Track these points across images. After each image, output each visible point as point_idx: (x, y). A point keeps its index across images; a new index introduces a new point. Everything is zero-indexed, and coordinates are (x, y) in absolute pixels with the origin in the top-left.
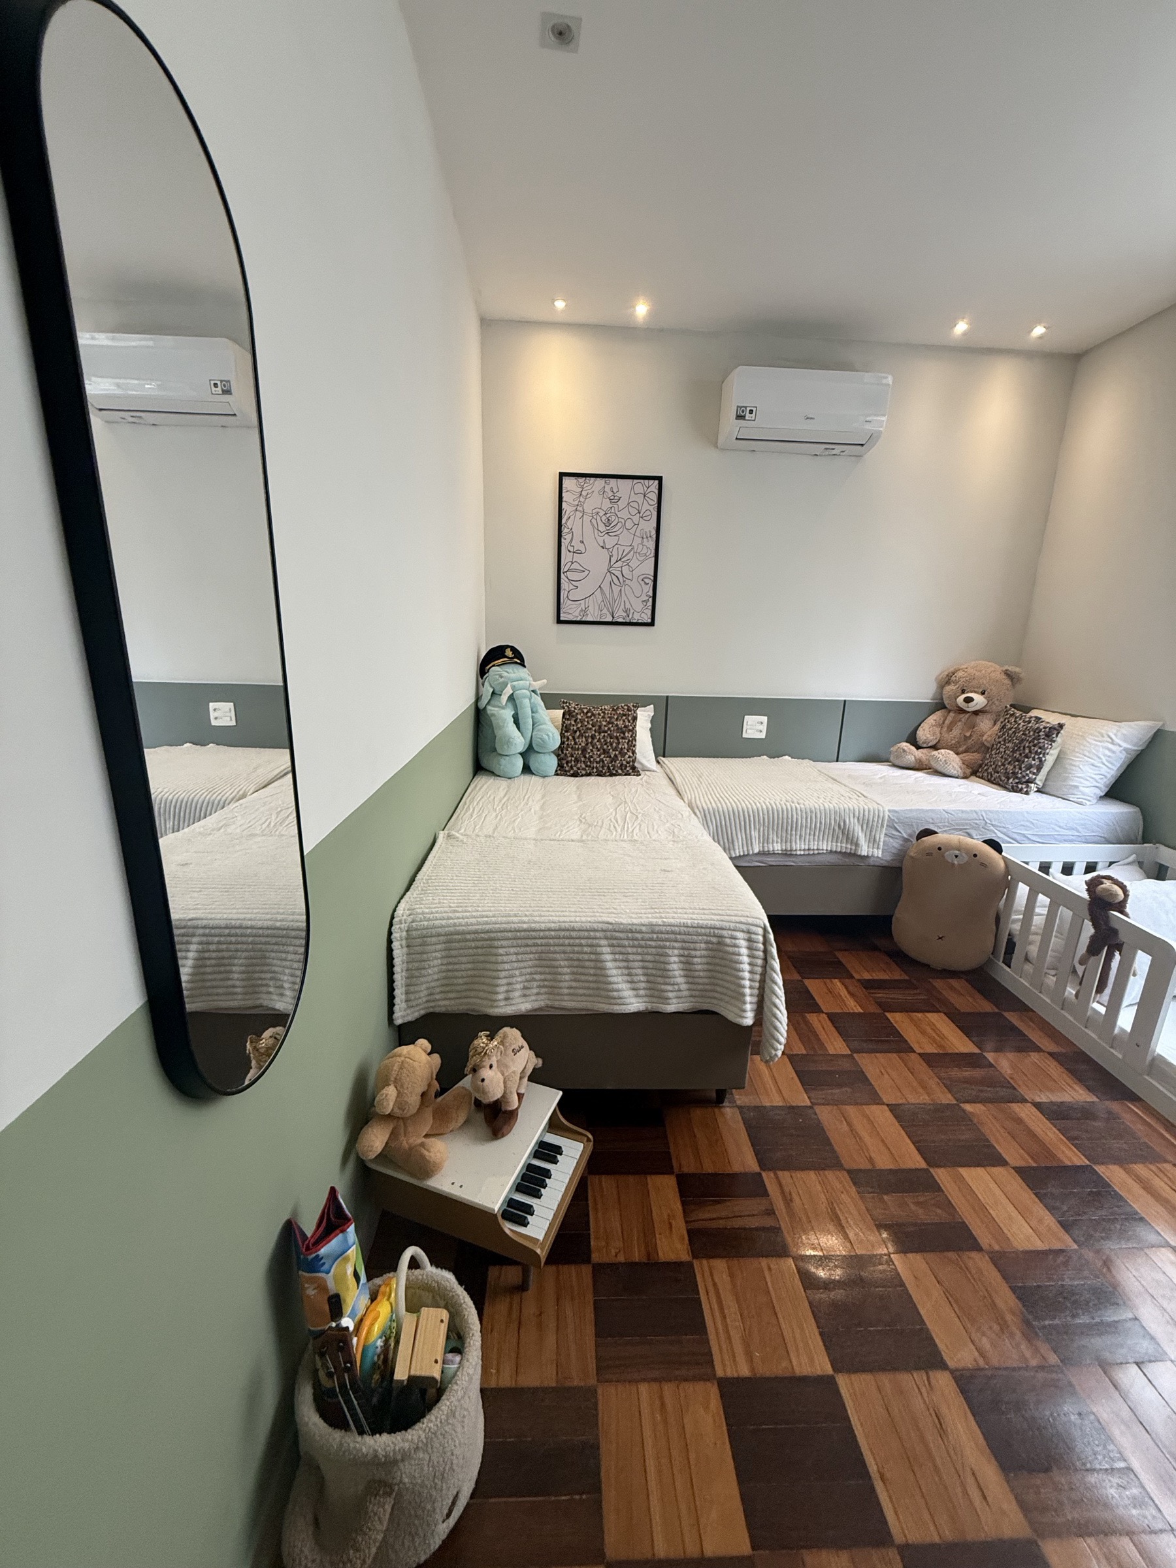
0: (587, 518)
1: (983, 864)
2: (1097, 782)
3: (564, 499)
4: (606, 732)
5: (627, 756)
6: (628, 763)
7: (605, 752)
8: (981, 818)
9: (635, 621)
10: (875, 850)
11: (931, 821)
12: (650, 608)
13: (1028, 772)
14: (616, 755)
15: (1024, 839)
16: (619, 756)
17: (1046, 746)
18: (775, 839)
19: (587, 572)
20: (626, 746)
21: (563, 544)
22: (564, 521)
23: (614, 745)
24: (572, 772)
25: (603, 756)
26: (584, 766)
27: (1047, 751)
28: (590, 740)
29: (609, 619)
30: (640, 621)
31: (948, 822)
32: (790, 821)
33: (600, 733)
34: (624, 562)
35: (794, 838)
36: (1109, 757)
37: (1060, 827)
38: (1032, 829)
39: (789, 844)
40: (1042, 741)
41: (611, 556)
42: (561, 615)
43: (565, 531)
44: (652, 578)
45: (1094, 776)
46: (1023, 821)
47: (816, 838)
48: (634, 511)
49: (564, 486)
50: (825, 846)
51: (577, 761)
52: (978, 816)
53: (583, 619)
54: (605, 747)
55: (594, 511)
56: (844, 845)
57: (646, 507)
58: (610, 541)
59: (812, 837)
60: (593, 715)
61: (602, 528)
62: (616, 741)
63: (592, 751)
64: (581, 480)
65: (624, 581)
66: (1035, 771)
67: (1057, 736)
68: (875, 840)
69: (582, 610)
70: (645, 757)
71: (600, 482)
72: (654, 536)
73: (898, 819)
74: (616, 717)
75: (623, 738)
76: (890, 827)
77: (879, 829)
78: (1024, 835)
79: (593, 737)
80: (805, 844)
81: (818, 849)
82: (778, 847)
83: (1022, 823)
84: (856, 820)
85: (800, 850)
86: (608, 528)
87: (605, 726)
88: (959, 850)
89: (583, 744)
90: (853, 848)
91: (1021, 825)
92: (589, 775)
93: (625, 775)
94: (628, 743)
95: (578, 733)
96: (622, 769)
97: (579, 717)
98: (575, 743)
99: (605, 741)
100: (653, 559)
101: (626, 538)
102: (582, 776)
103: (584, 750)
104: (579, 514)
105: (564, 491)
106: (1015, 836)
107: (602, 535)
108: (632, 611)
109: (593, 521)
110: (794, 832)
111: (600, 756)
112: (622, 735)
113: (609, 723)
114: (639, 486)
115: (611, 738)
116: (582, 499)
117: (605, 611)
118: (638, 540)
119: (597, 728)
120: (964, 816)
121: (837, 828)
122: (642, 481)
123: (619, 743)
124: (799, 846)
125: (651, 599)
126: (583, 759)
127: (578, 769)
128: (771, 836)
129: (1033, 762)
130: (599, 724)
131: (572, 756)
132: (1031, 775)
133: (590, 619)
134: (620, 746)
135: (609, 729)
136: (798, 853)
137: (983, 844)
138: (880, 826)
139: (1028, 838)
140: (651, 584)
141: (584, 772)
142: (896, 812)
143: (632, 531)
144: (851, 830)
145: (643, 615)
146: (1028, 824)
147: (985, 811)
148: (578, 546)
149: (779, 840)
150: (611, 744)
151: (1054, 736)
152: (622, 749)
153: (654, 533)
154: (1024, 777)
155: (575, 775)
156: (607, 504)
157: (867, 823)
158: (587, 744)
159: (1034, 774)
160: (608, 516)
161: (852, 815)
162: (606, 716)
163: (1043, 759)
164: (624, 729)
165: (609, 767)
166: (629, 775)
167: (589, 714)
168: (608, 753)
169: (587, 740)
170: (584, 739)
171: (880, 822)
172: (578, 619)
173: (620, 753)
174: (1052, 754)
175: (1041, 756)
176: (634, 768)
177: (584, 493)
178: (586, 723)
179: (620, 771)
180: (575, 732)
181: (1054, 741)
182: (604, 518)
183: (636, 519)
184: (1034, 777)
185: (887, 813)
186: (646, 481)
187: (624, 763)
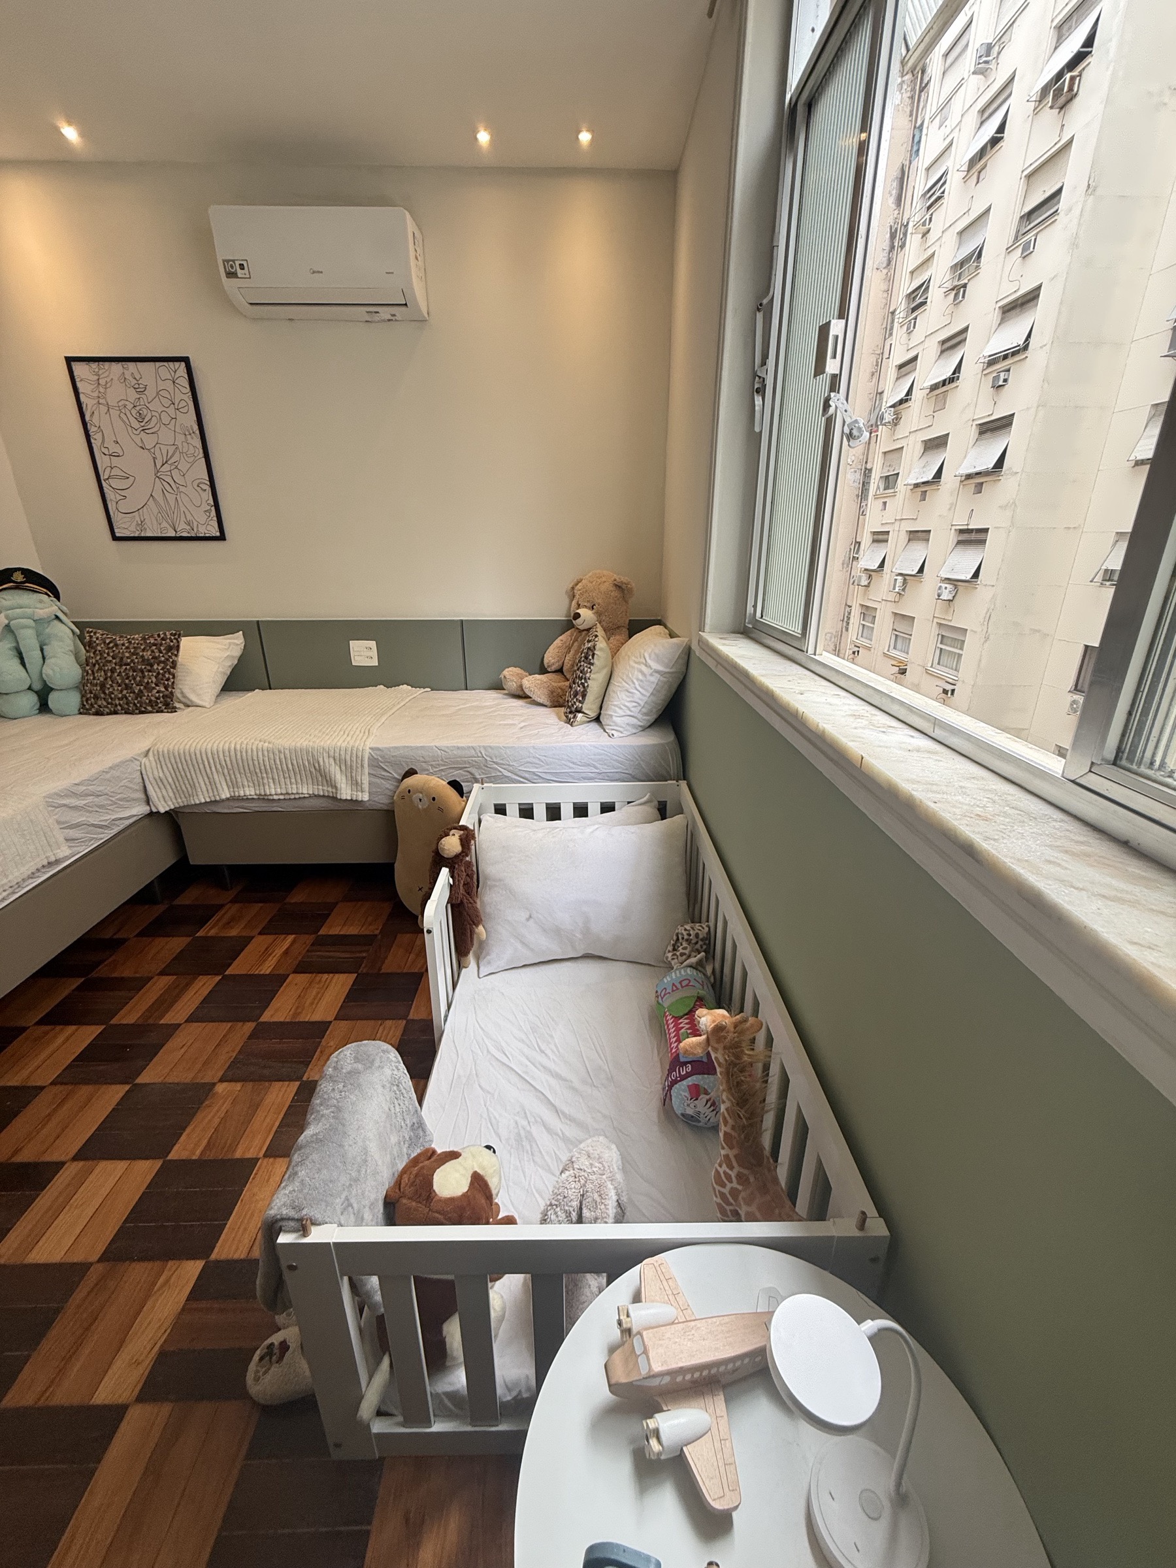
0: (114, 413)
1: (439, 809)
2: (631, 711)
3: (81, 390)
4: (128, 664)
5: (155, 691)
6: (158, 698)
7: (127, 687)
8: (480, 755)
9: (203, 535)
10: (360, 794)
11: (422, 759)
12: (215, 518)
13: (575, 700)
14: (140, 691)
15: (535, 777)
16: (145, 691)
17: (586, 669)
18: (246, 783)
19: (132, 479)
20: (154, 680)
21: (93, 445)
22: (87, 418)
23: (138, 679)
24: (93, 710)
25: (125, 692)
26: (105, 703)
27: (588, 675)
28: (109, 674)
29: (172, 534)
30: (207, 535)
31: (442, 760)
32: (256, 763)
33: (121, 666)
34: (171, 464)
35: (265, 781)
36: (641, 681)
37: (574, 763)
38: (542, 766)
39: (262, 787)
40: (582, 663)
41: (154, 459)
42: (116, 531)
43: (92, 429)
44: (208, 483)
45: (627, 704)
46: (529, 757)
47: (293, 780)
48: (167, 403)
49: (75, 374)
50: (305, 790)
51: (96, 697)
52: (476, 753)
53: (142, 535)
54: (127, 681)
55: (120, 404)
56: (325, 788)
57: (179, 396)
58: (149, 441)
59: (288, 780)
60: (116, 645)
61: (136, 424)
62: (140, 674)
63: (111, 686)
64: (94, 365)
65: (178, 488)
66: (581, 699)
67: (593, 657)
68: (357, 783)
69: (138, 525)
70: (194, 691)
71: (116, 368)
72: (198, 432)
73: (382, 757)
74: (142, 647)
75: (149, 671)
76: (373, 766)
77: (359, 770)
78: (534, 773)
79: (113, 671)
80: (281, 788)
81: (297, 793)
82: (250, 792)
83: (528, 760)
84: (332, 760)
85: (276, 794)
86: (142, 424)
87: (128, 658)
88: (421, 793)
89: (102, 679)
90: (334, 791)
91: (528, 762)
92: (115, 713)
93: (157, 712)
94: (156, 677)
95: (97, 666)
96: (152, 706)
97: (99, 648)
98: (94, 678)
99: (127, 674)
100: (203, 459)
101: (166, 436)
102: (108, 714)
103: (103, 686)
104: (103, 409)
105: (77, 380)
106: (527, 775)
107: (137, 432)
108: (195, 524)
109: (122, 415)
110: (265, 775)
111: (121, 691)
112: (149, 668)
113: (133, 654)
114: (164, 369)
115: (134, 671)
116: (102, 390)
117: (164, 524)
118: (180, 438)
119: (118, 660)
120: (459, 753)
121: (314, 770)
122: (165, 364)
123: (144, 677)
124: (273, 790)
125: (213, 508)
126: (102, 695)
127: (100, 706)
128: (239, 780)
129: (579, 688)
130: (120, 655)
131: (91, 693)
132: (577, 704)
133: (149, 534)
134: (146, 681)
135: (132, 661)
136: (276, 797)
137: (449, 786)
138: (359, 766)
139: (537, 775)
140: (208, 488)
141: (107, 710)
142: (378, 749)
143: (171, 426)
144: (327, 771)
145: (209, 528)
146: (534, 760)
147: (485, 748)
148: (114, 449)
149: (251, 784)
150: (134, 679)
151: (590, 657)
152: (148, 683)
153: (196, 427)
154: (573, 705)
155: (98, 713)
156: (132, 395)
157: (348, 763)
158: (106, 679)
159: (580, 702)
160: (138, 408)
161: (326, 756)
162: (131, 646)
163: (586, 684)
164: (152, 661)
165: (135, 704)
166: (162, 712)
167: (111, 645)
168: (131, 688)
169: (106, 674)
170: (103, 673)
171: (360, 762)
172: (136, 535)
173: (145, 688)
174: (594, 679)
175: (583, 681)
176: (167, 705)
177: (102, 382)
178: (106, 655)
179: (149, 708)
180: (94, 665)
181: (592, 664)
182: (134, 412)
183: (171, 411)
184: (580, 705)
185: (368, 750)
186: (171, 364)
187: (153, 698)
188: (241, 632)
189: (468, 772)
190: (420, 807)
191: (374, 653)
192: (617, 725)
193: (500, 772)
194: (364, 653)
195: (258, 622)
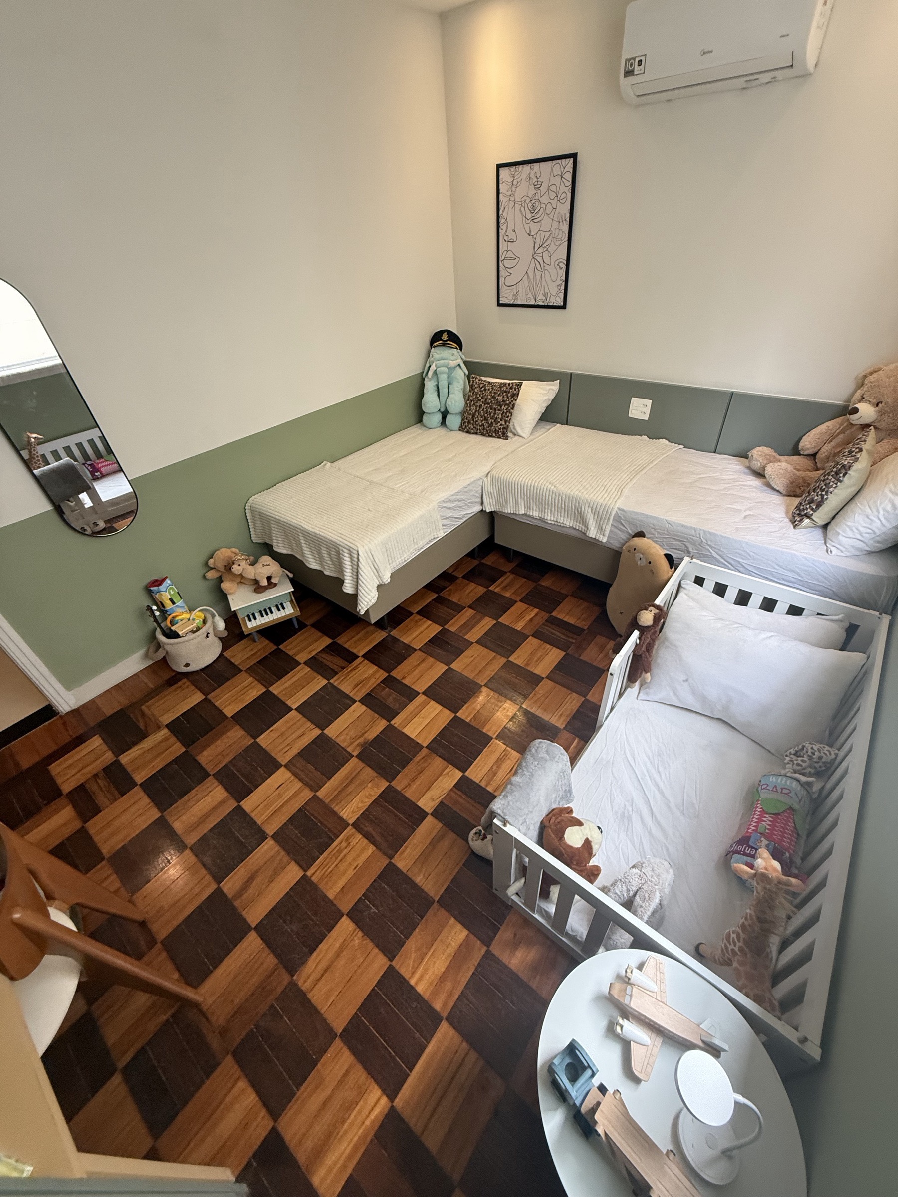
0: (517, 207)
1: (651, 571)
2: (861, 536)
3: (501, 191)
4: (489, 404)
5: (499, 424)
6: (500, 429)
7: (486, 419)
8: (698, 536)
9: (551, 304)
10: (601, 536)
11: (652, 526)
12: (563, 291)
13: (808, 506)
14: (492, 423)
15: (739, 565)
16: (494, 423)
17: (831, 484)
18: (535, 509)
19: (518, 259)
20: (500, 416)
21: (500, 234)
22: (501, 213)
23: (492, 414)
24: (466, 430)
25: (484, 422)
26: (472, 427)
27: (831, 490)
28: (478, 409)
29: (532, 303)
30: (555, 304)
31: (667, 531)
32: (544, 498)
33: (485, 404)
34: (544, 248)
35: (546, 511)
36: (888, 512)
38: (748, 559)
39: (543, 513)
40: (830, 477)
42: (501, 299)
43: (502, 221)
44: (565, 262)
45: (861, 529)
46: (739, 549)
47: (563, 515)
48: (553, 195)
49: (500, 177)
50: (568, 522)
51: (469, 423)
52: (696, 534)
53: (515, 303)
54: (486, 415)
55: (523, 199)
56: (581, 525)
57: (563, 189)
58: (534, 228)
59: (559, 514)
60: (485, 390)
61: (529, 216)
62: (494, 412)
63: (478, 417)
64: (513, 169)
65: (544, 266)
66: (814, 507)
67: (844, 476)
68: (602, 529)
69: (514, 295)
70: (521, 426)
71: (526, 168)
72: (568, 220)
73: (625, 517)
74: (499, 393)
75: (499, 410)
76: (616, 520)
77: (606, 521)
78: (739, 562)
79: (480, 406)
80: (554, 517)
81: (563, 523)
82: (536, 514)
83: (738, 551)
84: (590, 510)
85: (550, 520)
86: (533, 215)
87: (490, 399)
88: (643, 554)
89: (474, 411)
90: (586, 529)
91: (736, 553)
92: (476, 434)
93: (498, 438)
94: (502, 415)
95: (473, 403)
96: (496, 434)
97: (476, 390)
98: (470, 410)
99: (487, 411)
100: (567, 242)
101: (546, 223)
102: (473, 434)
103: (473, 416)
104: (512, 204)
105: (501, 182)
106: (732, 561)
107: (528, 222)
108: (549, 295)
109: (522, 209)
110: (547, 507)
111: (482, 421)
112: (499, 408)
113: (493, 397)
114: (557, 166)
115: (491, 409)
116: (514, 189)
117: (530, 296)
118: (555, 225)
119: (484, 400)
120: (683, 530)
121: (577, 512)
122: (559, 161)
123: (495, 414)
124: (550, 517)
125: (564, 283)
126: (472, 422)
127: (470, 428)
128: (532, 506)
129: (816, 498)
130: (486, 397)
131: (467, 419)
132: (809, 510)
133: (519, 302)
134: (496, 416)
135: (492, 402)
136: (549, 522)
137: (664, 557)
138: (607, 518)
139: (741, 564)
140: (564, 267)
141: (473, 431)
142: (623, 510)
143: (551, 216)
144: (585, 515)
145: (558, 299)
146: (743, 553)
147: (705, 532)
148: (512, 236)
149: (538, 510)
150: (490, 414)
151: (841, 475)
152: (496, 418)
153: (568, 215)
154: (804, 510)
155: (468, 432)
156: (532, 191)
157: (600, 514)
158: (476, 412)
159: (812, 509)
160: (533, 202)
161: (587, 505)
162: (493, 392)
163: (825, 497)
164: (502, 403)
165: (487, 431)
166: (500, 438)
167: (483, 389)
168: (487, 420)
169: (476, 409)
170: (475, 408)
171: (608, 516)
172: (511, 303)
173: (495, 421)
174: (835, 494)
175: (824, 493)
176: (504, 434)
177: (515, 182)
178: (478, 396)
179: (494, 435)
180: (472, 401)
181: (841, 482)
182: (530, 205)
183: (554, 203)
184: (811, 512)
185: (616, 509)
186: (563, 160)
187: (497, 429)
188: (559, 381)
189: (684, 544)
190: (639, 563)
191: (648, 410)
192: (840, 544)
193: (711, 553)
194: (640, 408)
195: (571, 374)
